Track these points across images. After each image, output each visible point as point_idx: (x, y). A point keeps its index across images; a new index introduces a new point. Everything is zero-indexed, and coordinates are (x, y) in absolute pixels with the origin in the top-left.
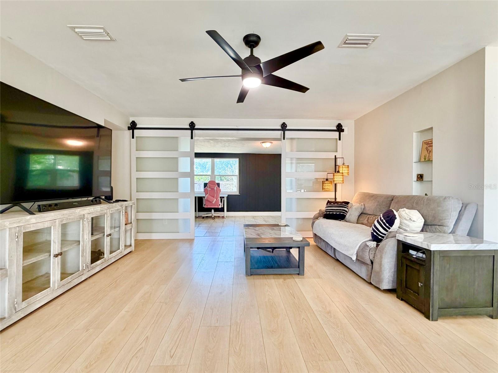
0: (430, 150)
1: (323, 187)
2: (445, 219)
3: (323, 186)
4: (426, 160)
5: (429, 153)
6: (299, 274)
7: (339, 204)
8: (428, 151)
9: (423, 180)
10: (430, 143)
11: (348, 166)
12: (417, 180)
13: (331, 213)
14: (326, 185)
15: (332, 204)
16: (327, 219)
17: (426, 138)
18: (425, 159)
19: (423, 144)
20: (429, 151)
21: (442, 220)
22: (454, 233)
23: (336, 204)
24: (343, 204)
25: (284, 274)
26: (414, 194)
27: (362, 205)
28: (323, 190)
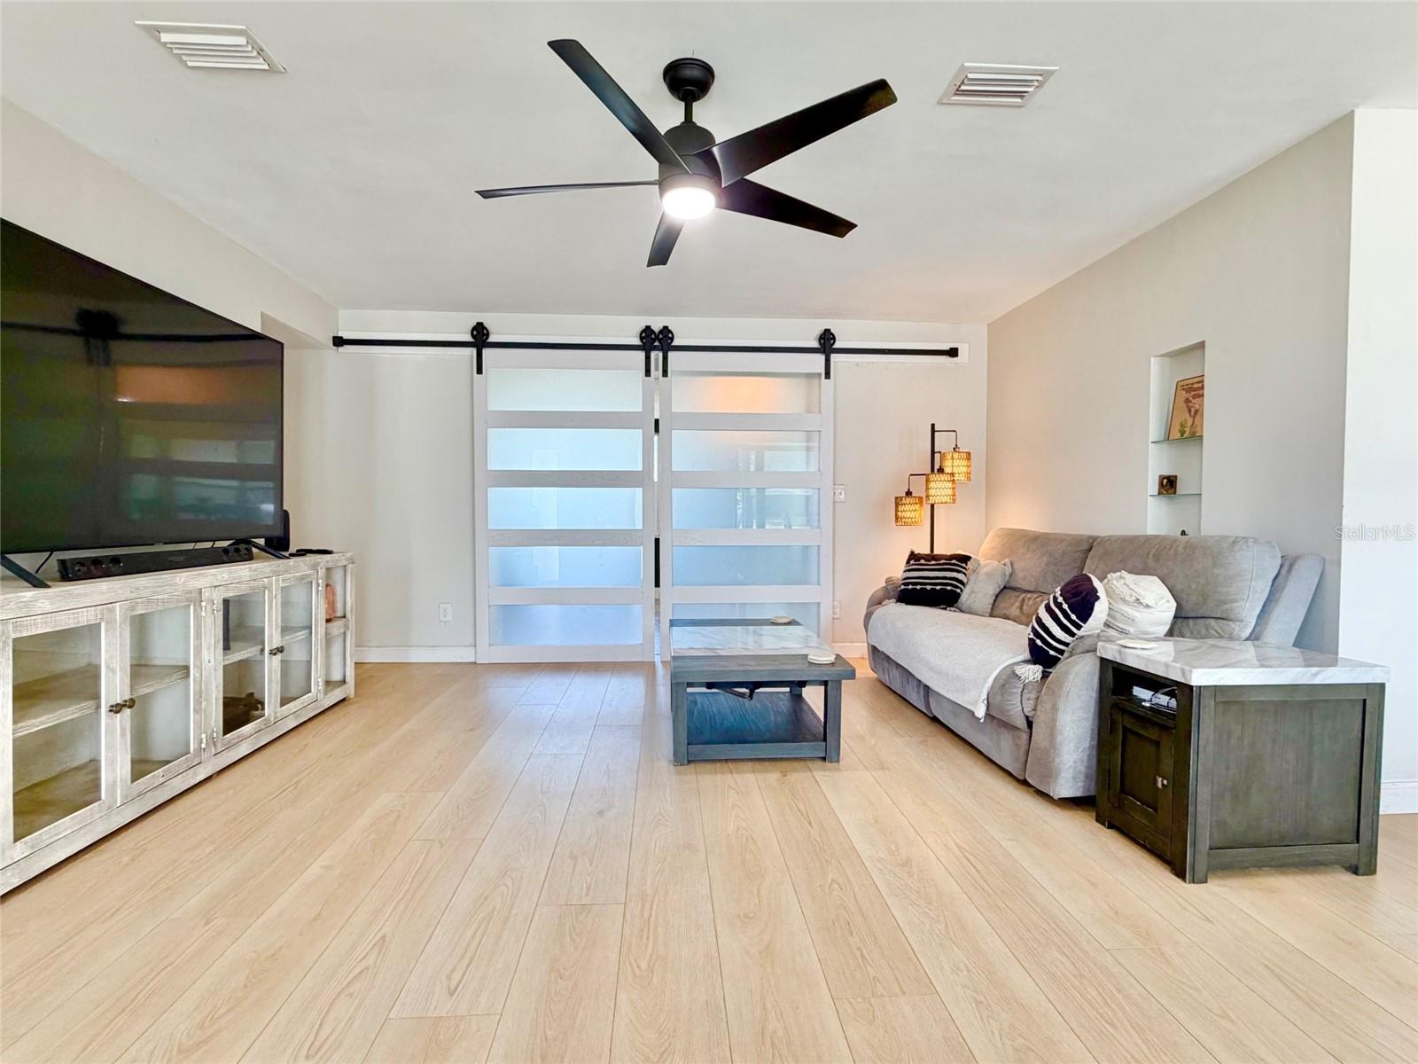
0: (1197, 407)
1: (896, 515)
2: (1233, 601)
3: (897, 511)
4: (1185, 435)
5: (1194, 417)
6: (824, 759)
7: (943, 561)
8: (1190, 411)
9: (1175, 493)
10: (1195, 386)
11: (969, 454)
12: (1160, 493)
13: (918, 587)
14: (907, 507)
15: (922, 561)
16: (907, 604)
17: (1188, 372)
18: (1183, 433)
19: (1179, 388)
20: (1193, 410)
21: (1224, 603)
22: (1257, 639)
23: (933, 562)
24: (954, 561)
25: (781, 759)
26: (1150, 531)
28: (896, 522)
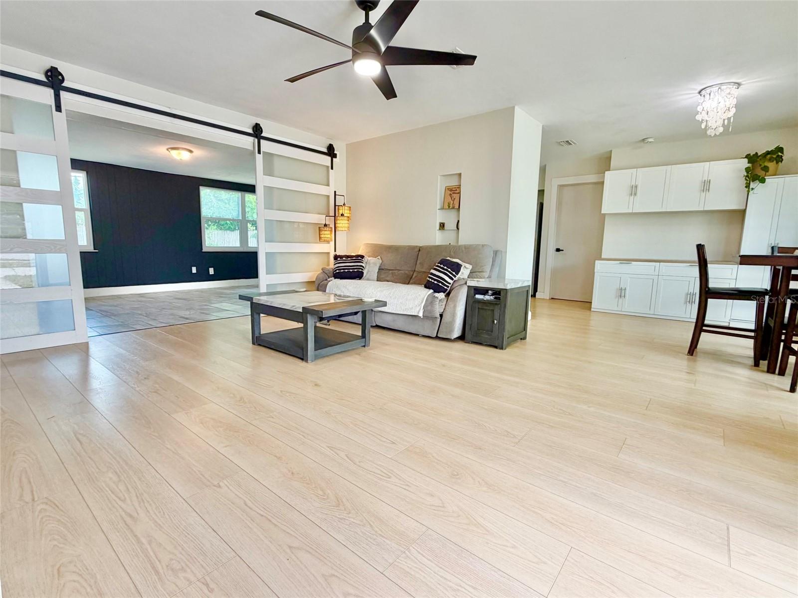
0: (455, 197)
1: (320, 236)
2: (485, 265)
3: (320, 234)
4: (451, 207)
5: (453, 201)
6: (364, 346)
7: (354, 258)
8: (452, 198)
9: (444, 229)
10: (453, 189)
11: (350, 207)
12: (440, 229)
13: (346, 271)
14: (326, 232)
15: (344, 259)
16: (341, 279)
17: (453, 183)
18: (449, 207)
19: (447, 189)
20: (453, 198)
21: (482, 266)
23: (349, 259)
24: (359, 258)
26: (437, 244)
27: (378, 259)
28: (320, 240)
